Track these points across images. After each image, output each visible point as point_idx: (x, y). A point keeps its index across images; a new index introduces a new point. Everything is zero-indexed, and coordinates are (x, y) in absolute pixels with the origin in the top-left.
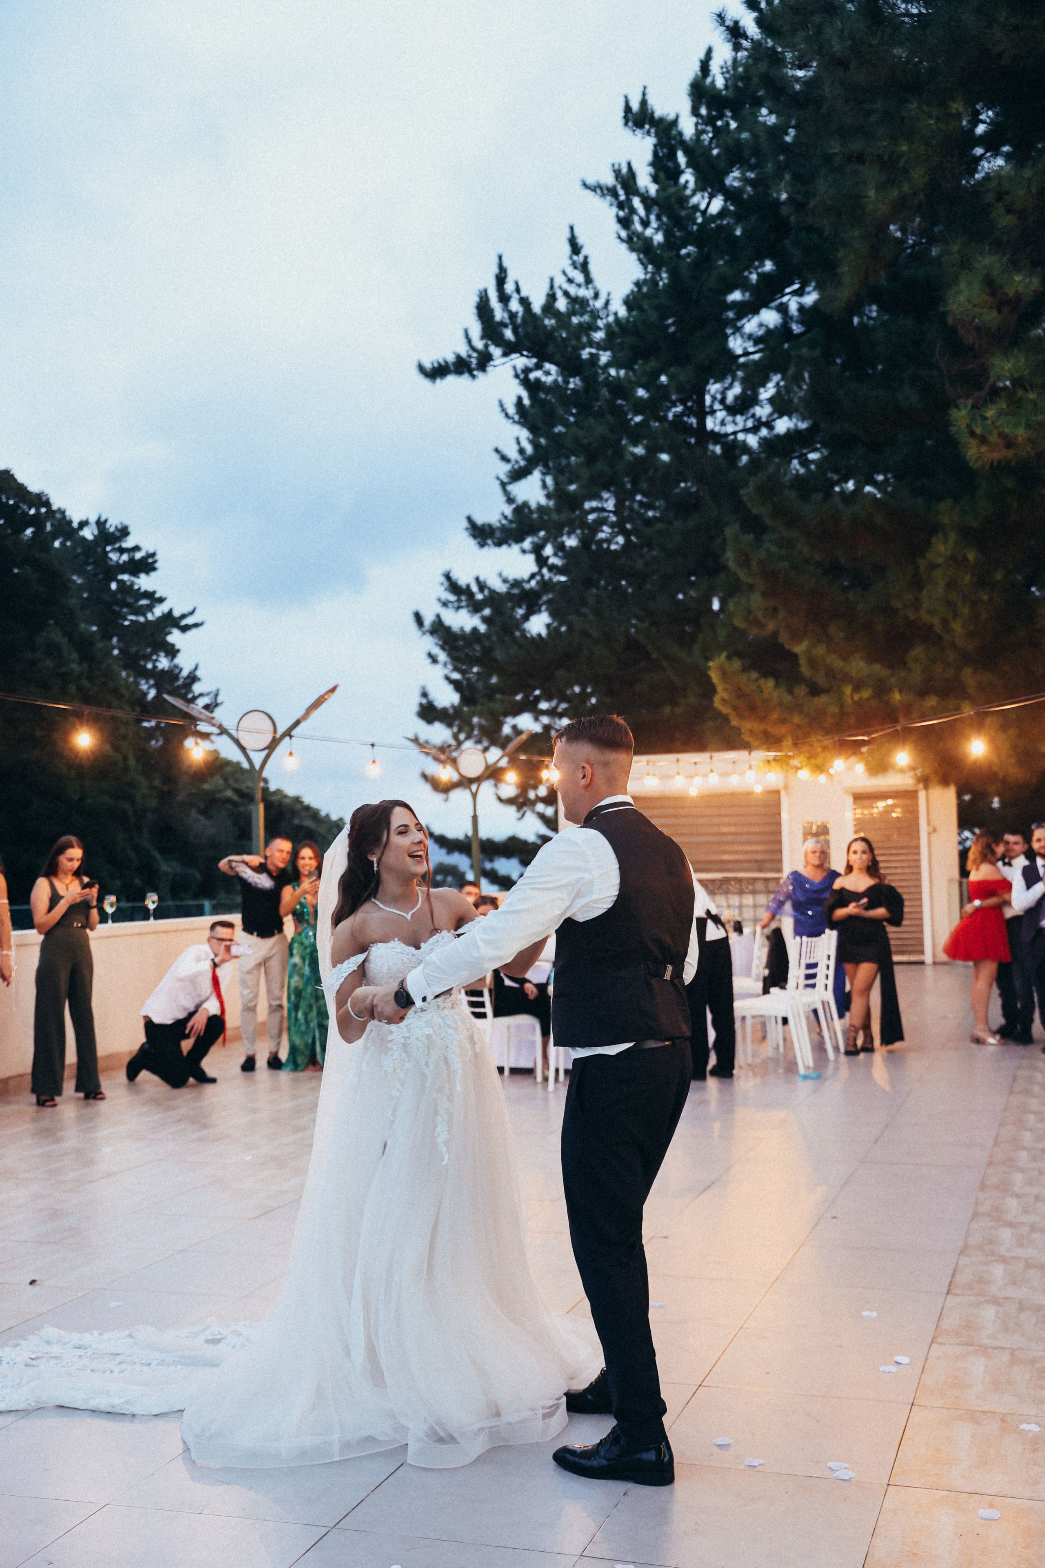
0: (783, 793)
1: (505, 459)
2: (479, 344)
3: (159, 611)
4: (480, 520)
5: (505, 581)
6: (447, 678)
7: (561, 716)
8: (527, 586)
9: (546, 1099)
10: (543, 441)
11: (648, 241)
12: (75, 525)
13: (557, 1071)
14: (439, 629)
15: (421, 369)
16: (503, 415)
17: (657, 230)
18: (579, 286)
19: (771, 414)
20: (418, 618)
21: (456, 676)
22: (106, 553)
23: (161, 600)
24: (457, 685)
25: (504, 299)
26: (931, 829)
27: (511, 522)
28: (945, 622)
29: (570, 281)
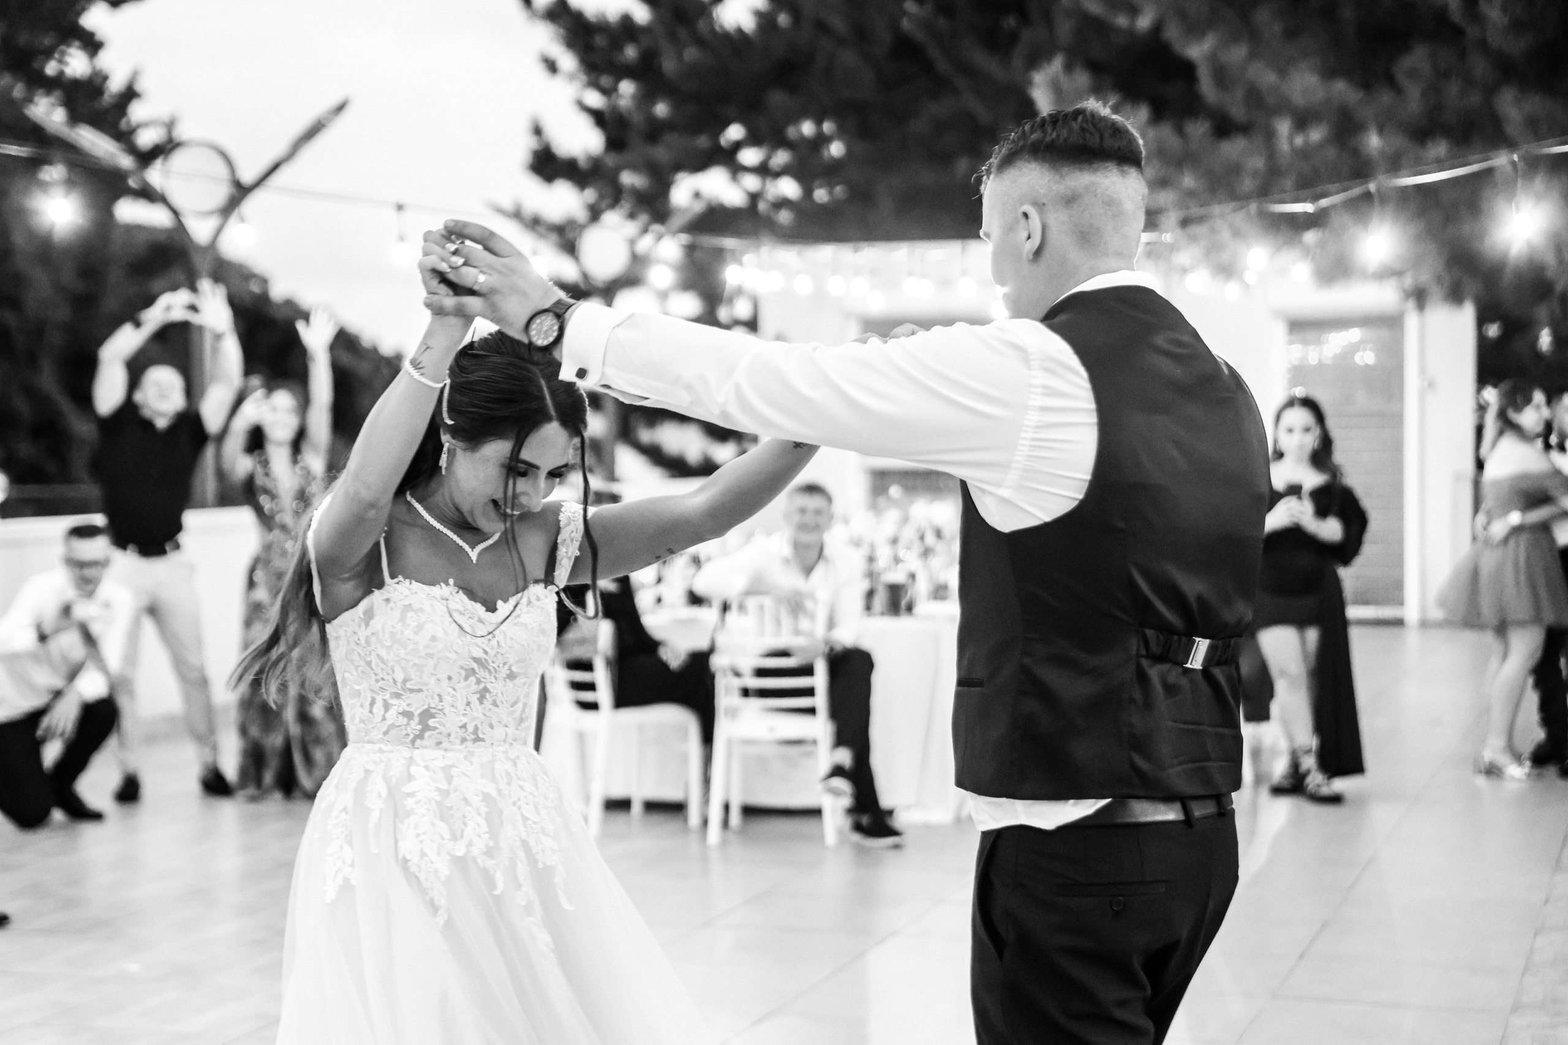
6: (579, 103)
7: (777, 175)
9: (704, 859)
13: (727, 808)
14: (564, 14)
21: (595, 99)
24: (599, 117)
26: (1426, 384)
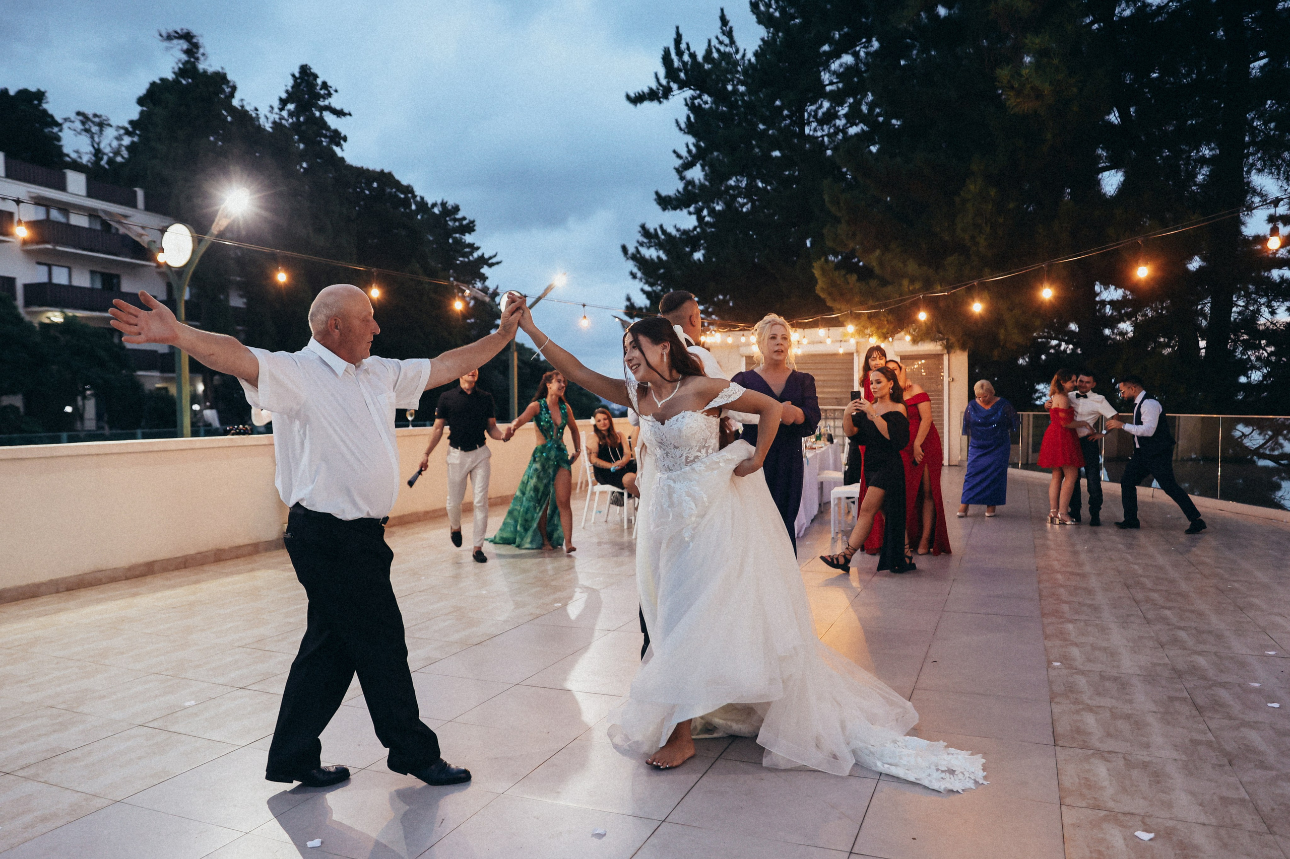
0: (855, 355)
1: (679, 156)
2: (664, 82)
3: (476, 255)
4: (664, 193)
5: (678, 230)
6: (642, 290)
8: (692, 234)
10: (702, 144)
11: (771, 16)
12: (429, 206)
14: (637, 258)
15: (628, 97)
16: (678, 128)
17: (776, 10)
18: (726, 45)
19: (846, 124)
20: (624, 249)
21: (647, 288)
22: (446, 221)
23: (478, 248)
24: (648, 295)
25: (680, 53)
26: (951, 379)
27: (682, 195)
28: (973, 238)
29: (721, 43)
